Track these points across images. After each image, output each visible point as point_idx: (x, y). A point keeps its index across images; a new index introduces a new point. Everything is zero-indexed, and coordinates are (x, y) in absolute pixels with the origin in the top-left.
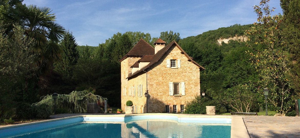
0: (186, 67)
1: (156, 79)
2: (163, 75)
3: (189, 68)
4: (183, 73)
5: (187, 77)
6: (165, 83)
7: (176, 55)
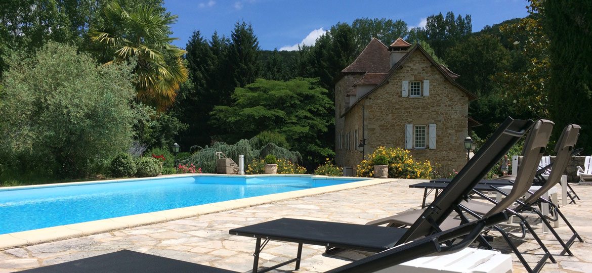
0: (441, 95)
1: (381, 119)
2: (394, 110)
3: (447, 96)
4: (433, 107)
5: (442, 114)
6: (398, 125)
7: (422, 72)
